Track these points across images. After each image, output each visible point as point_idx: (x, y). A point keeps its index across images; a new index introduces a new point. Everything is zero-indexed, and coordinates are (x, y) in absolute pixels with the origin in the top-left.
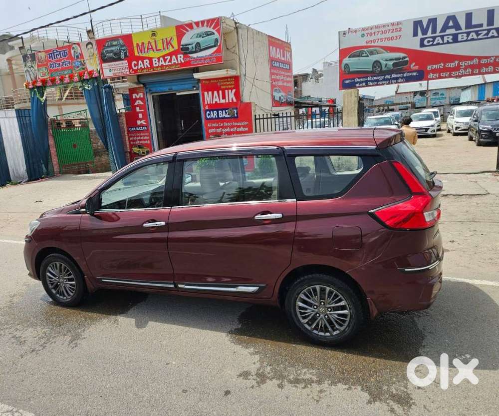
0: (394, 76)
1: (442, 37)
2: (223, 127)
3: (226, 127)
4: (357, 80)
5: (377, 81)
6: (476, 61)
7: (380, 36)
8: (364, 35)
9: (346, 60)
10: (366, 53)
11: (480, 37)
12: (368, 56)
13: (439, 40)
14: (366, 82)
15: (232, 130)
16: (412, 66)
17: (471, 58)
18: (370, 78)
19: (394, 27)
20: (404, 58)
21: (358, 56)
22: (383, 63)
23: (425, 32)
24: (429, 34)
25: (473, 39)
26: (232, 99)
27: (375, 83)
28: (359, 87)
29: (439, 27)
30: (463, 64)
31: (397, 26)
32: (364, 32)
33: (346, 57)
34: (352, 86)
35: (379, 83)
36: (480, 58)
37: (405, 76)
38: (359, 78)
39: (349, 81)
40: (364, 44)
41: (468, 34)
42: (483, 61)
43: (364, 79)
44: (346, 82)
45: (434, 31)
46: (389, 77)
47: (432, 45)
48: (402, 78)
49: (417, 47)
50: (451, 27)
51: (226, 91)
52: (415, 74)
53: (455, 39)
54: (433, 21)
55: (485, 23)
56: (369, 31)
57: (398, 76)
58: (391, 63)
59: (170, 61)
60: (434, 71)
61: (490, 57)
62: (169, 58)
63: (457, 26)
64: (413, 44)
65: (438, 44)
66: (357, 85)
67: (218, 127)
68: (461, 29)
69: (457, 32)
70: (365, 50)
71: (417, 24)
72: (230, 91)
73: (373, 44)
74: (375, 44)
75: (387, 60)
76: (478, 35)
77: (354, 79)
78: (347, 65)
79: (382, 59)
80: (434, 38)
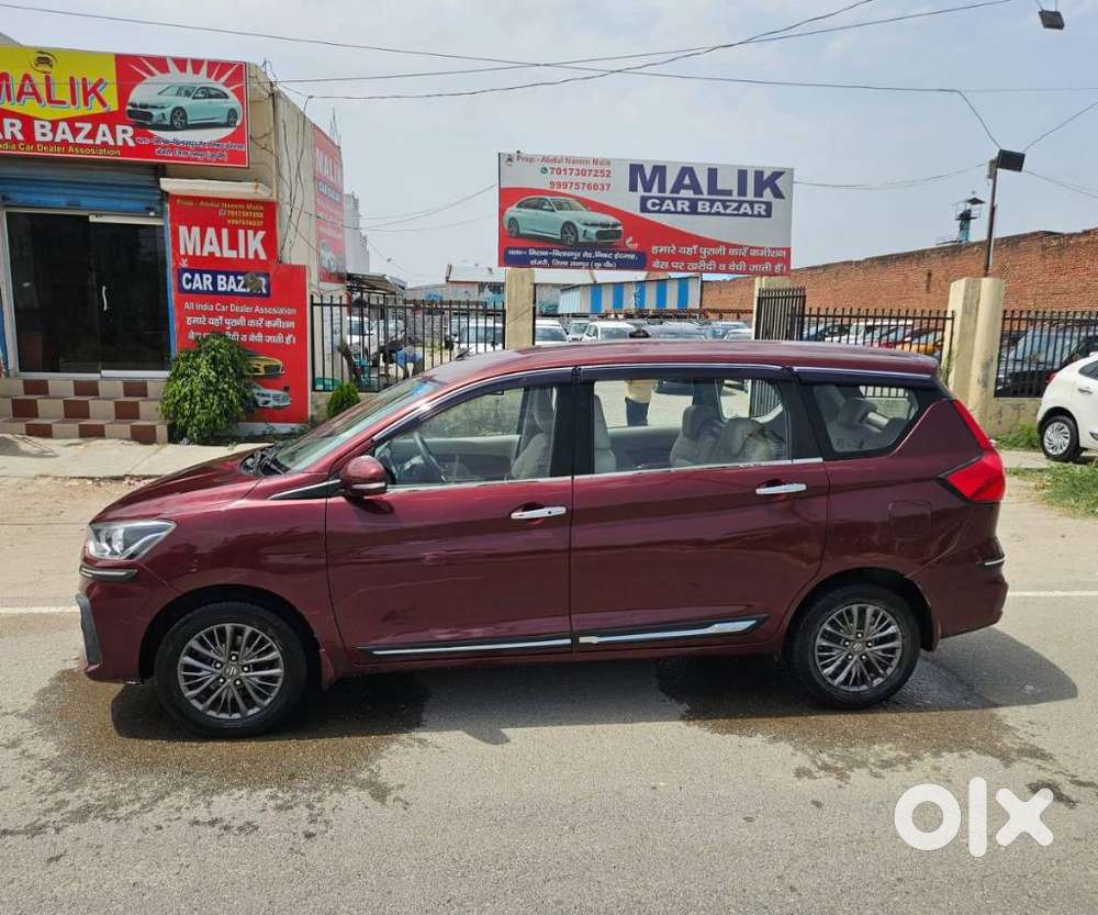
0: (599, 254)
1: (674, 201)
2: (228, 315)
3: (238, 315)
4: (532, 252)
5: (569, 259)
6: (721, 250)
7: (574, 178)
8: (546, 169)
9: (513, 211)
10: (550, 205)
11: (728, 211)
12: (553, 211)
13: (668, 205)
14: (550, 258)
15: (252, 323)
16: (627, 242)
17: (715, 244)
18: (557, 253)
19: (599, 168)
20: (615, 225)
21: (535, 207)
22: (581, 228)
23: (648, 188)
24: (655, 192)
25: (718, 214)
26: (256, 252)
27: (566, 263)
28: (536, 266)
29: (670, 184)
30: (705, 252)
31: (601, 167)
32: (547, 165)
33: (511, 205)
34: (523, 262)
35: (573, 263)
36: (729, 246)
37: (616, 257)
38: (537, 249)
39: (518, 252)
40: (547, 187)
41: (712, 202)
42: (733, 252)
43: (546, 253)
44: (512, 252)
45: (662, 189)
46: (589, 255)
47: (659, 211)
48: (611, 261)
49: (635, 210)
50: (687, 187)
51: (241, 233)
52: (633, 257)
53: (693, 210)
54: (660, 170)
55: (735, 192)
56: (556, 165)
57: (605, 255)
58: (594, 231)
59: (92, 134)
60: (661, 257)
61: (741, 247)
62: (88, 127)
63: (696, 187)
64: (630, 203)
65: (668, 211)
66: (533, 262)
67: (214, 314)
68: (702, 193)
69: (697, 196)
70: (549, 198)
71: (636, 169)
72: (251, 232)
73: (561, 190)
74: (567, 191)
75: (586, 224)
76: (726, 207)
77: (527, 250)
78: (513, 220)
79: (579, 221)
80: (663, 200)
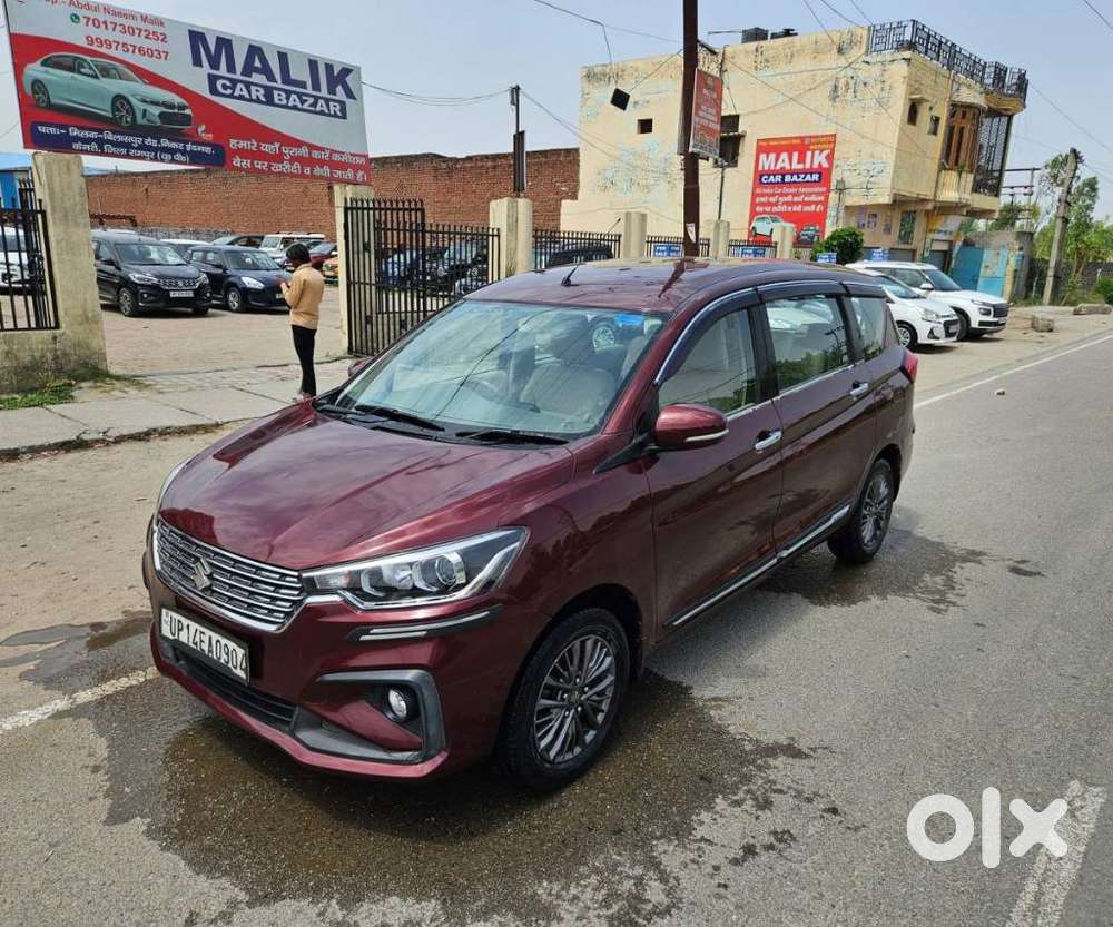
0: (165, 143)
1: (248, 85)
4: (74, 132)
5: (128, 146)
6: (304, 151)
7: (117, 36)
8: (77, 17)
9: (35, 70)
10: (91, 68)
11: (306, 106)
12: (96, 77)
13: (240, 89)
14: (101, 142)
16: (200, 130)
17: (298, 143)
18: (110, 136)
20: (182, 107)
21: (70, 69)
22: (139, 106)
23: (215, 64)
24: (223, 71)
25: (295, 108)
27: (124, 151)
28: (83, 152)
29: (239, 63)
30: (289, 152)
31: (153, 27)
32: (81, 13)
33: (33, 61)
34: (61, 144)
35: (132, 152)
36: (312, 147)
37: (189, 149)
38: (80, 128)
39: (52, 130)
40: (83, 43)
41: (288, 93)
42: (316, 154)
43: (93, 135)
44: (42, 129)
45: (231, 68)
46: (154, 143)
47: (231, 96)
48: (184, 152)
49: (205, 92)
50: (257, 70)
52: (208, 150)
53: (270, 101)
54: (224, 43)
55: (309, 85)
56: (92, 15)
57: (174, 145)
58: (156, 111)
60: (243, 153)
61: (322, 149)
63: (266, 70)
64: (196, 80)
65: (241, 98)
66: (77, 146)
68: (275, 81)
69: (271, 84)
70: (88, 58)
71: (197, 38)
73: (103, 50)
74: (112, 52)
75: (144, 101)
76: (303, 102)
77: (66, 127)
78: (37, 83)
79: (134, 96)
80: (234, 82)
